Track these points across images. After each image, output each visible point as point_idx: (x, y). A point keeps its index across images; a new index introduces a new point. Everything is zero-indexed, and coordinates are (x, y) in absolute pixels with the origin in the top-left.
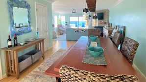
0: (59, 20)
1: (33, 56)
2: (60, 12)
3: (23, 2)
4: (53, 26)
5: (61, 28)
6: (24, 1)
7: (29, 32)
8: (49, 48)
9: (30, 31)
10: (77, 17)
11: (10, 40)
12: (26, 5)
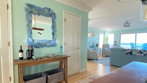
0: (106, 39)
1: (49, 76)
2: (108, 29)
3: (46, 10)
4: (97, 45)
5: (106, 49)
6: (47, 8)
7: (52, 46)
8: (81, 71)
9: (54, 45)
10: (135, 34)
11: (21, 51)
12: (50, 13)
